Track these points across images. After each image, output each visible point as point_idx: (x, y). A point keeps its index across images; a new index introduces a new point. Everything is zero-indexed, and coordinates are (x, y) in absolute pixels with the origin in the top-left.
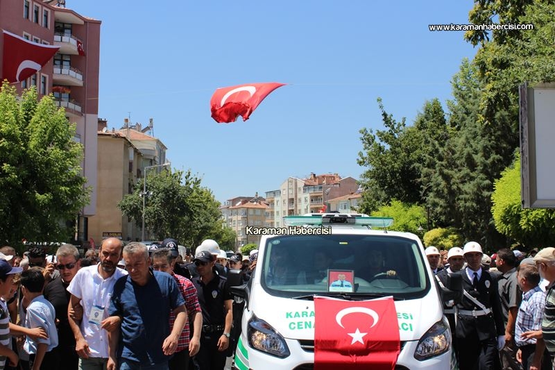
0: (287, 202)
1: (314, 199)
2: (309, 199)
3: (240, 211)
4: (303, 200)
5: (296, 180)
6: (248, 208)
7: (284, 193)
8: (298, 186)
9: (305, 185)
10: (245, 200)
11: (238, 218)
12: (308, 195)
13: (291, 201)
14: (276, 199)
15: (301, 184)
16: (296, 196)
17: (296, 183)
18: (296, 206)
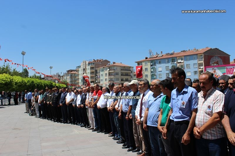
0: (83, 70)
1: (92, 68)
2: (90, 68)
3: (69, 74)
4: (88, 69)
5: (86, 61)
6: (72, 73)
7: (82, 66)
8: (86, 64)
9: (89, 63)
10: (72, 71)
11: (69, 77)
12: (89, 67)
13: (84, 69)
14: (79, 69)
15: (87, 63)
16: (86, 68)
17: (86, 63)
18: (86, 71)
